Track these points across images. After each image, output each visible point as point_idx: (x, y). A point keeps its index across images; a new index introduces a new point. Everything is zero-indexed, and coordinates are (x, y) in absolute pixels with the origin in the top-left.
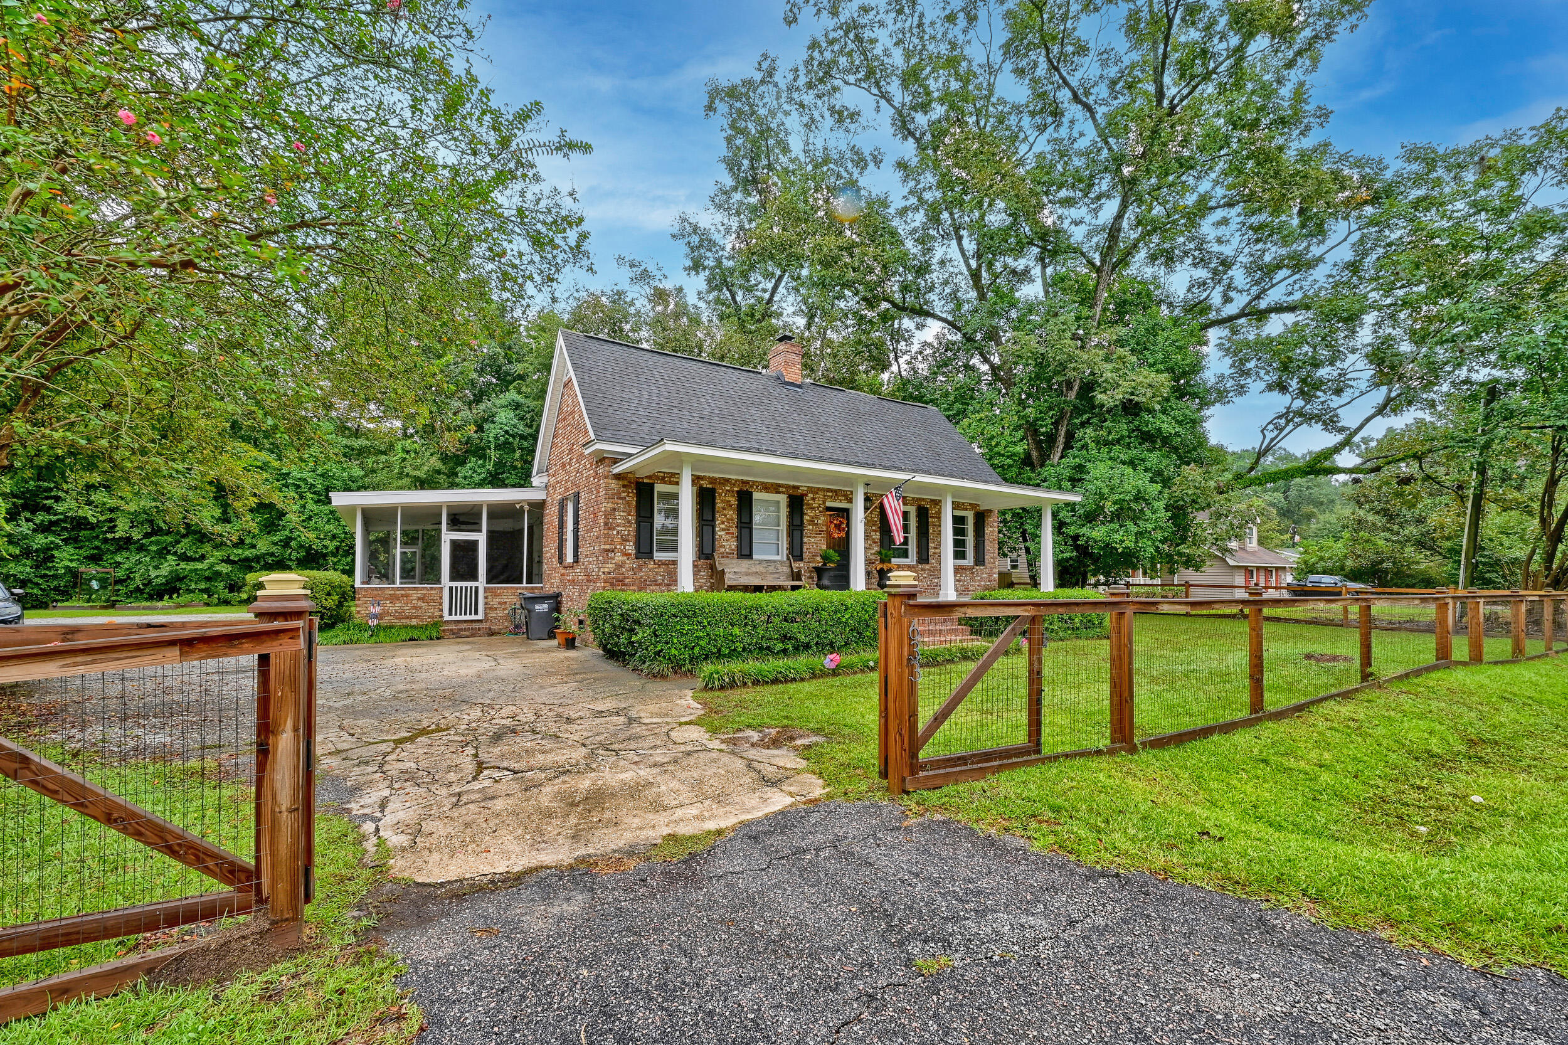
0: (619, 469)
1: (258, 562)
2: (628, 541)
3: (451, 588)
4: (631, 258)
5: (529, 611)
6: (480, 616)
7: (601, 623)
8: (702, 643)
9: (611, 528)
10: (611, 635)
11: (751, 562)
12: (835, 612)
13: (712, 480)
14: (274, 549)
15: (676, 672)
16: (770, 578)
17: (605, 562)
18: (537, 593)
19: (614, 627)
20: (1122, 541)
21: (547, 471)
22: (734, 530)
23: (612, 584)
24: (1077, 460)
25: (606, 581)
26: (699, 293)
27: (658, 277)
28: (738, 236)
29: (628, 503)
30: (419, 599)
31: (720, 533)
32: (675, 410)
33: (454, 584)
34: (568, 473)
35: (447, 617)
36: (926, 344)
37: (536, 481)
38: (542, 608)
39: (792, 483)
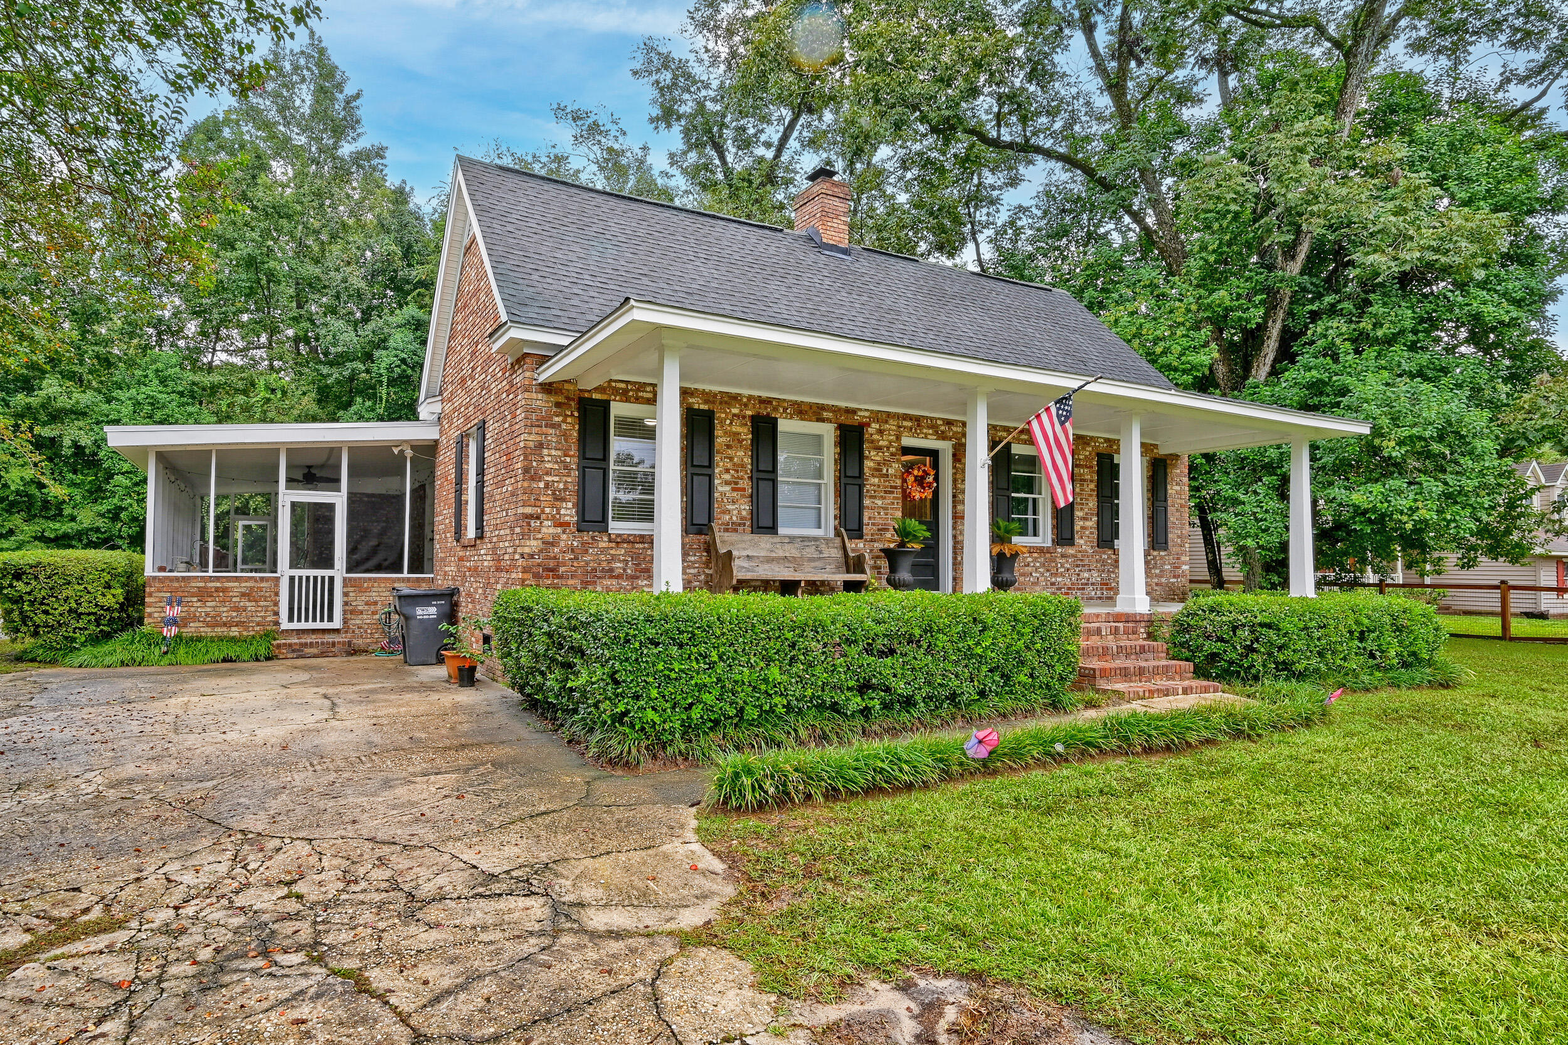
0: (547, 374)
1: (80, 540)
2: (563, 500)
3: (292, 579)
4: (576, 107)
5: (407, 618)
6: (337, 623)
7: (514, 646)
8: (708, 698)
9: (535, 478)
10: (532, 671)
11: (776, 539)
12: (963, 636)
13: (709, 397)
14: (100, 523)
15: (655, 757)
16: (807, 567)
17: (524, 536)
18: (423, 589)
19: (536, 656)
20: (1413, 510)
21: (441, 394)
22: (745, 484)
23: (537, 576)
24: (1314, 373)
25: (525, 570)
26: (672, 156)
27: (613, 133)
28: (729, 68)
29: (565, 434)
30: (243, 595)
31: (721, 488)
32: (645, 281)
33: (297, 573)
34: (469, 392)
35: (285, 625)
36: (1022, 209)
37: (425, 411)
38: (428, 612)
39: (843, 404)
